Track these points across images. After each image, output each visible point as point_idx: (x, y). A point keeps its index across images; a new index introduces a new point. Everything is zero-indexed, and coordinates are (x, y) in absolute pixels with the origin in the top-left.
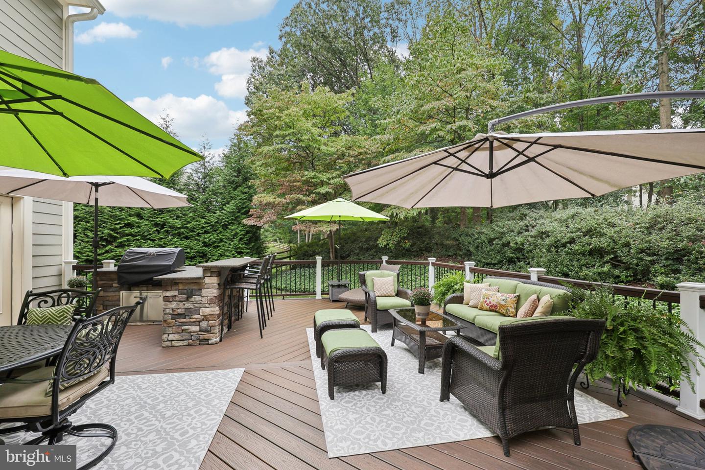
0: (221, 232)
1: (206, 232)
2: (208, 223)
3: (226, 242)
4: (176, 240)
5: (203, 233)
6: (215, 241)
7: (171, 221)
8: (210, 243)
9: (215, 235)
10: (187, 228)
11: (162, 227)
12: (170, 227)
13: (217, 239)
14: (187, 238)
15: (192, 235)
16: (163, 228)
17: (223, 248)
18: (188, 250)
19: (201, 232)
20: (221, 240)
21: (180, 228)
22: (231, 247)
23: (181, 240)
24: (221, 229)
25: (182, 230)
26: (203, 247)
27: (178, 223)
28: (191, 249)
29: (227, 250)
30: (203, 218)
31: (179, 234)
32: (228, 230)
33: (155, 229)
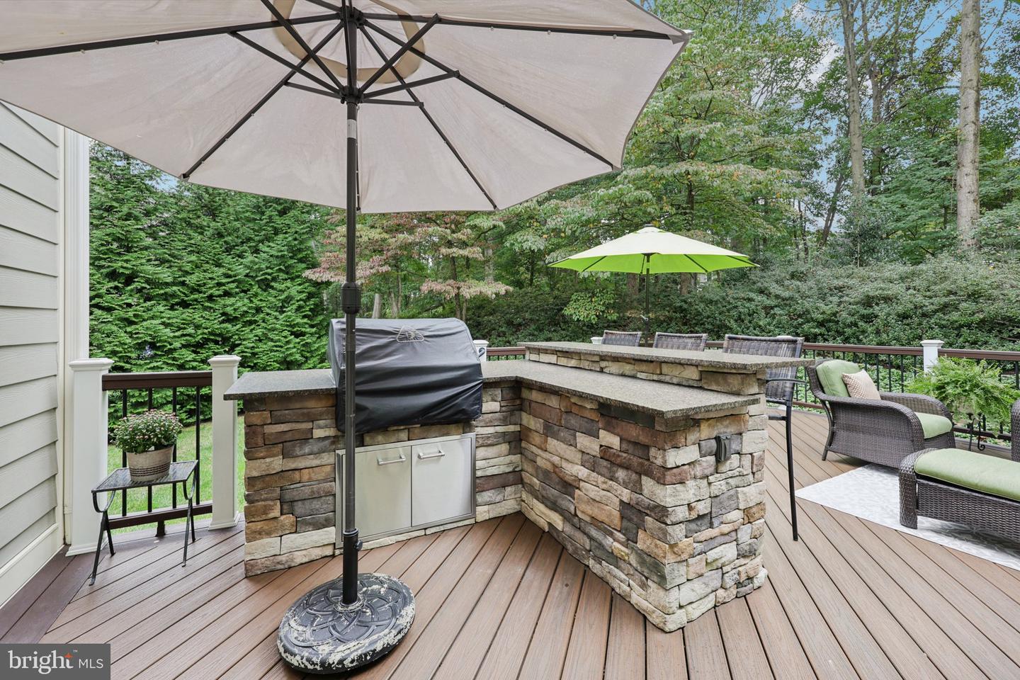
0: (256, 295)
1: (227, 294)
2: (229, 276)
3: (268, 314)
4: (161, 308)
5: (220, 296)
6: (247, 312)
7: (149, 268)
8: (237, 314)
9: (246, 301)
10: (183, 284)
11: (129, 280)
12: (148, 281)
13: (250, 308)
14: (185, 305)
15: (196, 300)
16: (128, 283)
17: (263, 324)
18: (190, 330)
19: (217, 293)
20: (258, 310)
21: (167, 284)
22: (280, 322)
23: (172, 308)
24: (255, 288)
25: (175, 288)
26: (223, 322)
27: (165, 275)
28: (197, 327)
29: (273, 330)
30: (219, 265)
31: (166, 297)
32: (271, 291)
33: (112, 284)
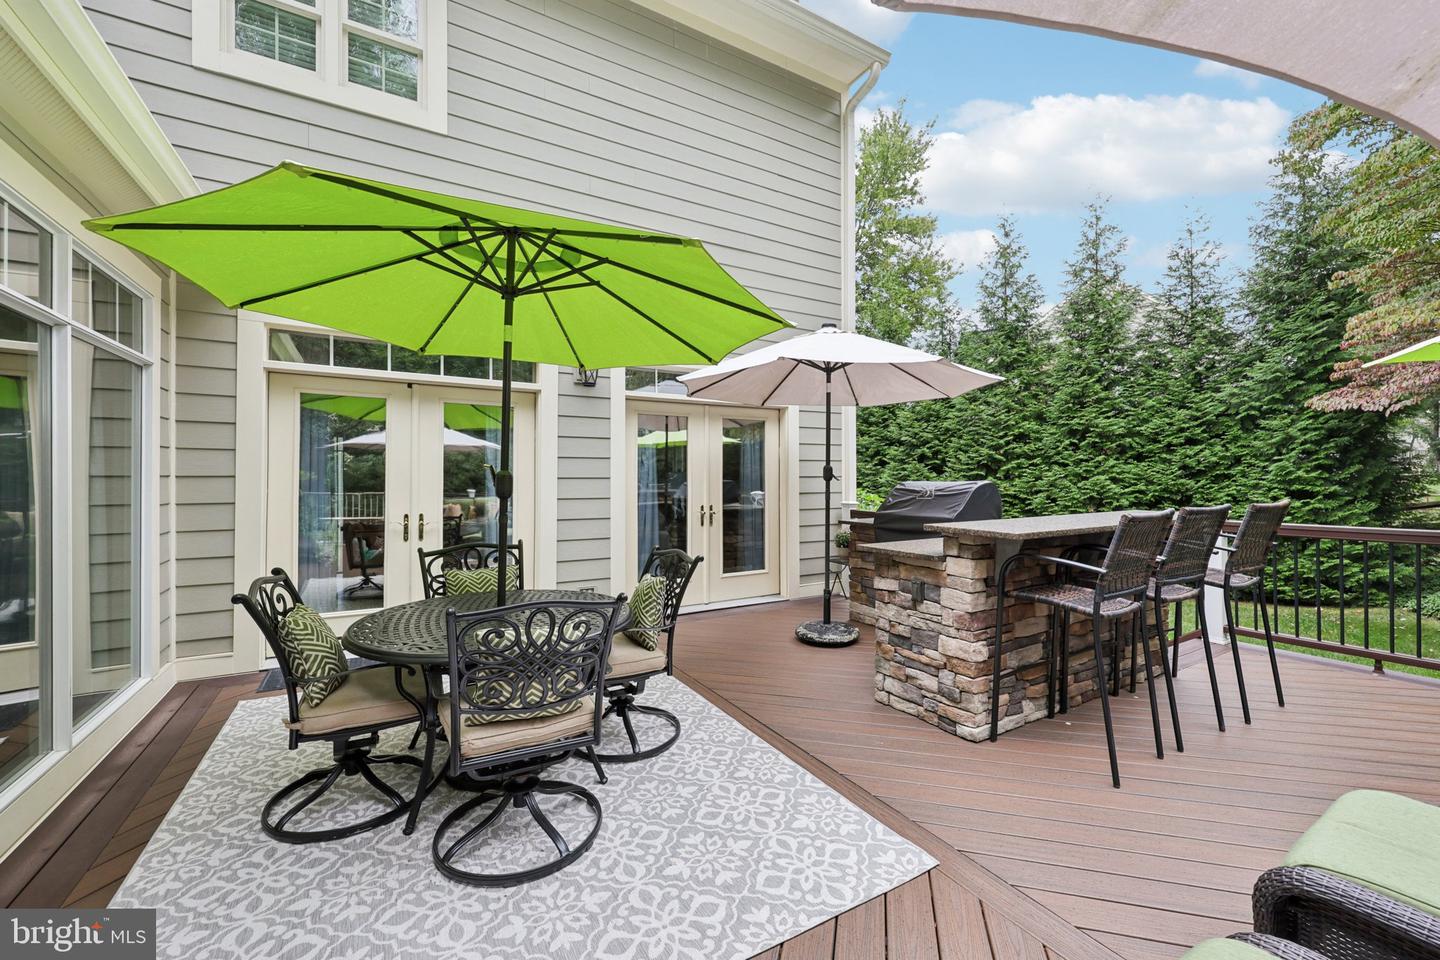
0: (1236, 439)
1: (1191, 442)
2: (1197, 419)
3: (1250, 465)
4: (1112, 462)
5: (1181, 445)
6: (1217, 464)
7: (1102, 421)
8: (1201, 467)
9: (1218, 448)
10: (1139, 434)
11: (1083, 435)
12: (1100, 435)
13: (1224, 458)
14: (1140, 458)
15: (1151, 451)
16: (1083, 438)
17: (1244, 480)
18: (1141, 487)
19: (1175, 441)
20: (1237, 460)
21: (1123, 436)
22: (1270, 477)
23: (1126, 463)
24: (1236, 431)
25: (1128, 440)
26: (1180, 477)
27: (1118, 426)
28: (1151, 483)
29: (1256, 487)
30: (1182, 406)
31: (1122, 450)
32: (1259, 433)
33: (1067, 442)
